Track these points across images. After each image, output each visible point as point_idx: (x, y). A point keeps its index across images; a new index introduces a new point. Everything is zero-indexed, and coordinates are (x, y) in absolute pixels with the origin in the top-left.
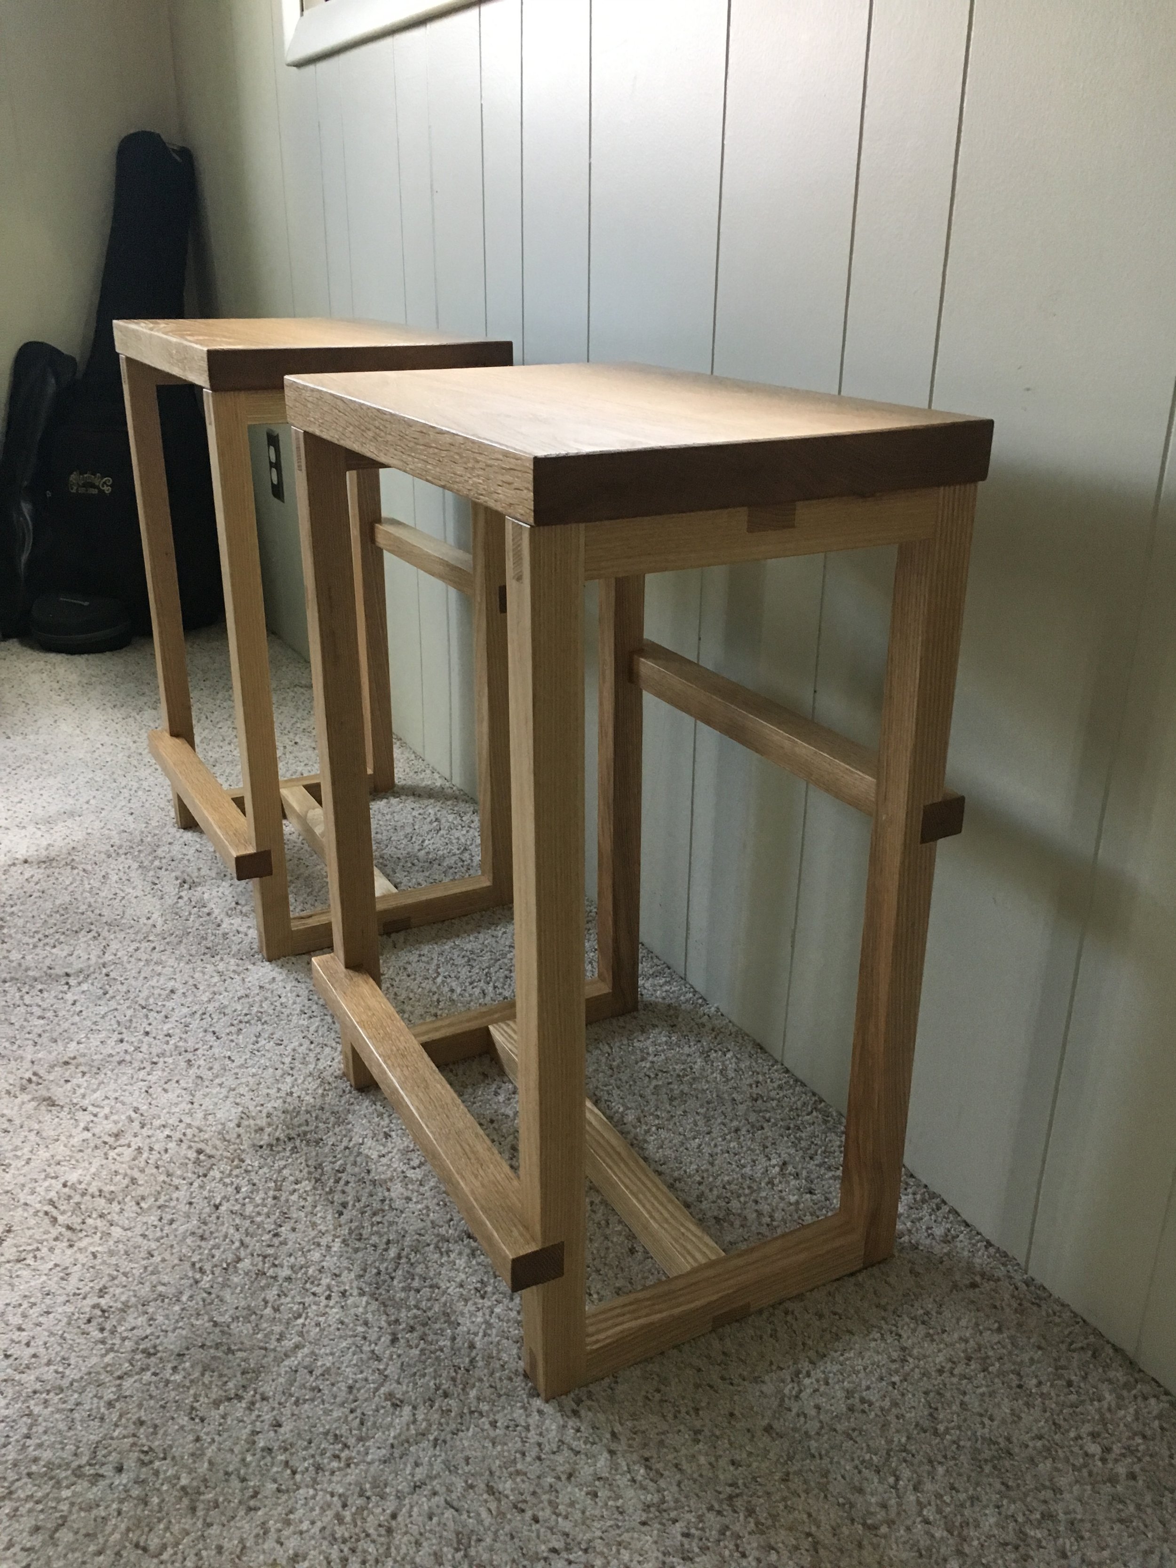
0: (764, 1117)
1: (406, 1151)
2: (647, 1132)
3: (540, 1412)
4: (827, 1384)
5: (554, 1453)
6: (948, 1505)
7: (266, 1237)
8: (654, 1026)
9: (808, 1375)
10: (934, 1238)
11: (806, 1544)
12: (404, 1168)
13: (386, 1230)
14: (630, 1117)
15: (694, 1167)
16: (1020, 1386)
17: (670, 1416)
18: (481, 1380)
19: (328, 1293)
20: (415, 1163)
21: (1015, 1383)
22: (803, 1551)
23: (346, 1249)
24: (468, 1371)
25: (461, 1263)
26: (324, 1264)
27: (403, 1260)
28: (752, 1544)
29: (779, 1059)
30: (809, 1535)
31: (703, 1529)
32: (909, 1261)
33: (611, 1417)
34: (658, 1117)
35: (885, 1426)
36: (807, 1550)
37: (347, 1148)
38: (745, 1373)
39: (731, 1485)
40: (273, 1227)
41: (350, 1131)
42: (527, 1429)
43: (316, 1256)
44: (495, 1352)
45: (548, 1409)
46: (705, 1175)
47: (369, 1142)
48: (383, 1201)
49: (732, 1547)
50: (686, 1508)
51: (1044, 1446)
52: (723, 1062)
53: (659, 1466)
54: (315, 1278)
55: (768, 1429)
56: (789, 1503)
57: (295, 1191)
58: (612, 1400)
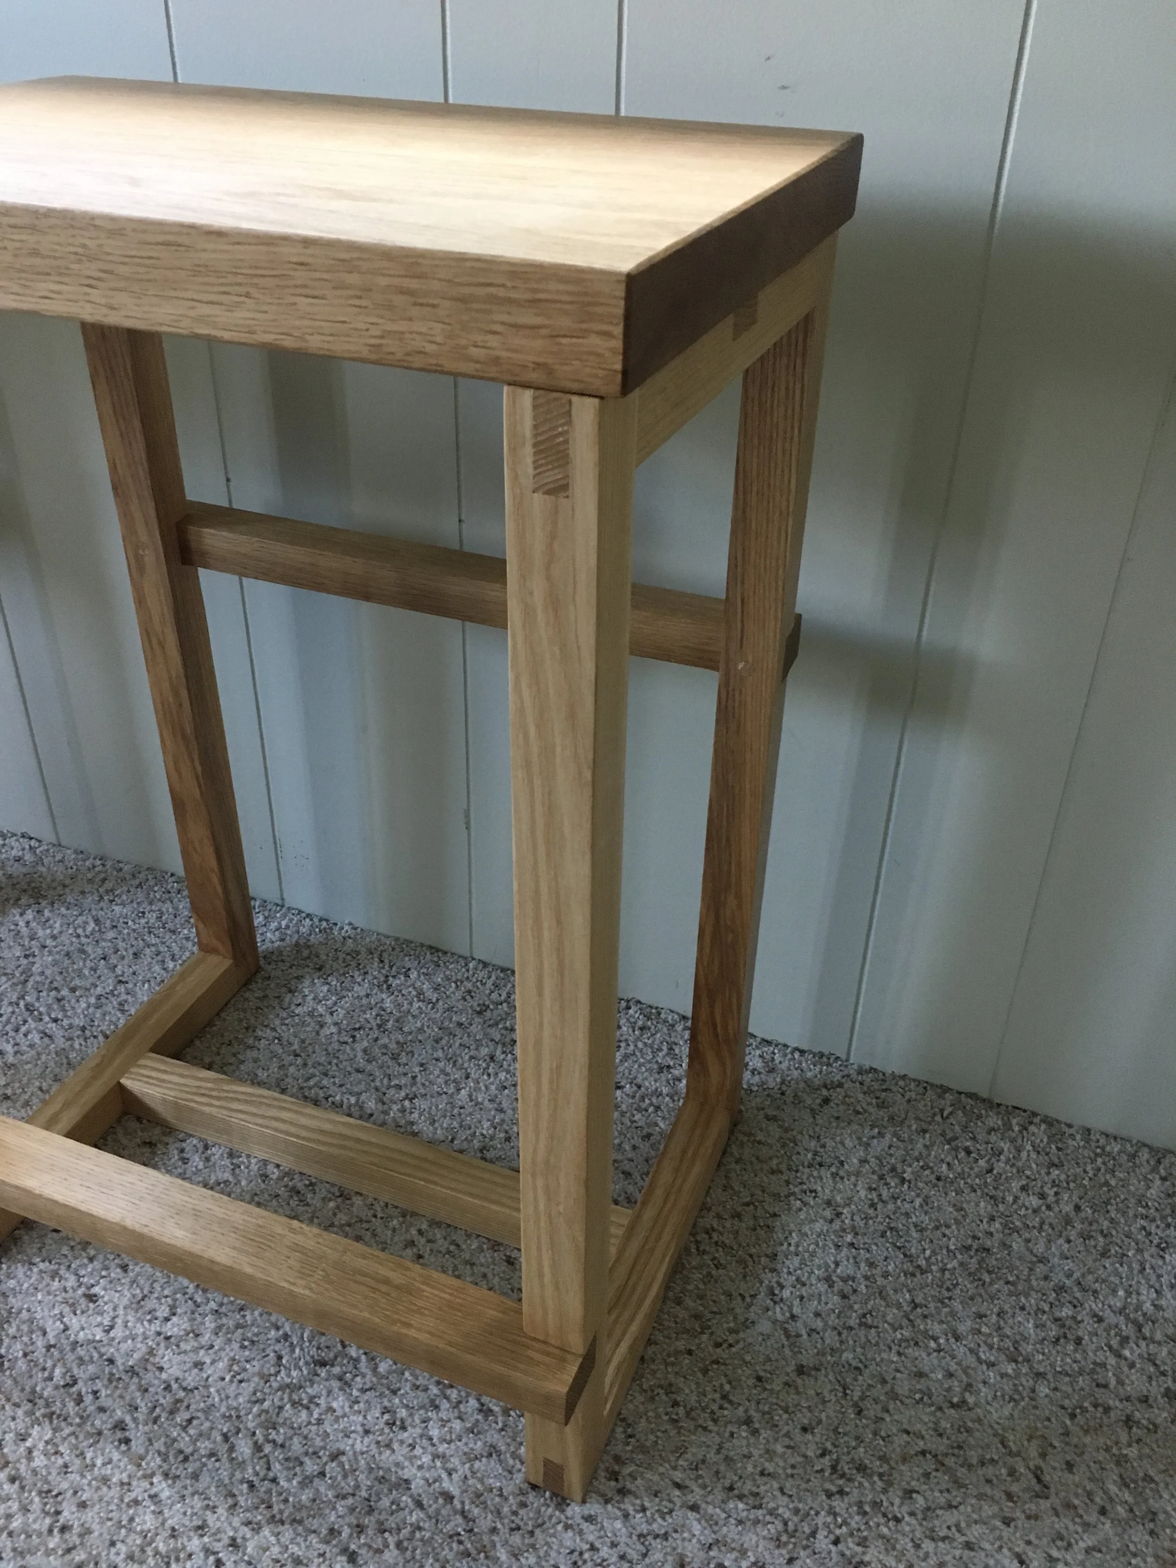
0: (506, 1029)
1: (138, 1303)
2: (403, 1110)
3: (589, 1519)
4: (804, 1284)
5: (645, 1555)
6: (990, 1335)
7: (53, 1542)
8: (299, 978)
9: (782, 1287)
10: (759, 1073)
11: (929, 1465)
12: (156, 1326)
13: (207, 1424)
14: (371, 1105)
15: (486, 1125)
16: (938, 1179)
17: (710, 1425)
18: (494, 1530)
19: (212, 1559)
20: (163, 1311)
21: (932, 1178)
22: (934, 1474)
23: (179, 1484)
24: (471, 1531)
25: (339, 1403)
26: (170, 1523)
27: (268, 1449)
28: (894, 1503)
29: (467, 954)
30: (923, 1453)
31: (845, 1523)
32: (759, 1109)
33: (661, 1470)
34: (399, 1087)
35: (881, 1294)
36: (937, 1470)
37: (49, 1347)
38: (732, 1325)
39: (823, 1455)
40: (48, 1521)
41: (31, 1321)
42: (593, 1548)
43: (147, 1520)
44: (479, 1486)
45: (594, 1508)
46: (505, 1127)
47: (74, 1322)
48: (168, 1388)
49: (882, 1520)
50: (812, 1512)
51: (1001, 1224)
52: (413, 985)
53: (749, 1486)
54: (176, 1550)
55: (801, 1370)
56: (883, 1434)
57: (30, 1451)
58: (642, 1449)
